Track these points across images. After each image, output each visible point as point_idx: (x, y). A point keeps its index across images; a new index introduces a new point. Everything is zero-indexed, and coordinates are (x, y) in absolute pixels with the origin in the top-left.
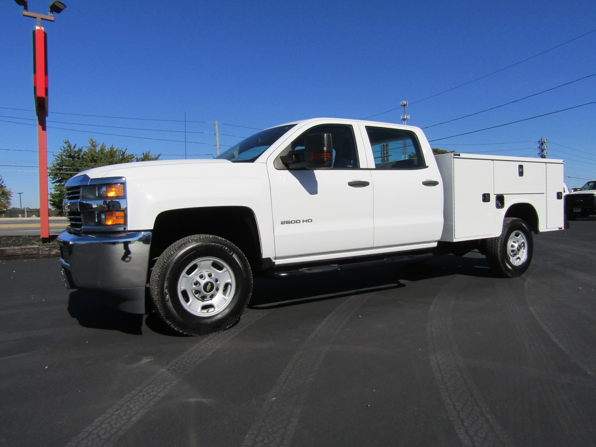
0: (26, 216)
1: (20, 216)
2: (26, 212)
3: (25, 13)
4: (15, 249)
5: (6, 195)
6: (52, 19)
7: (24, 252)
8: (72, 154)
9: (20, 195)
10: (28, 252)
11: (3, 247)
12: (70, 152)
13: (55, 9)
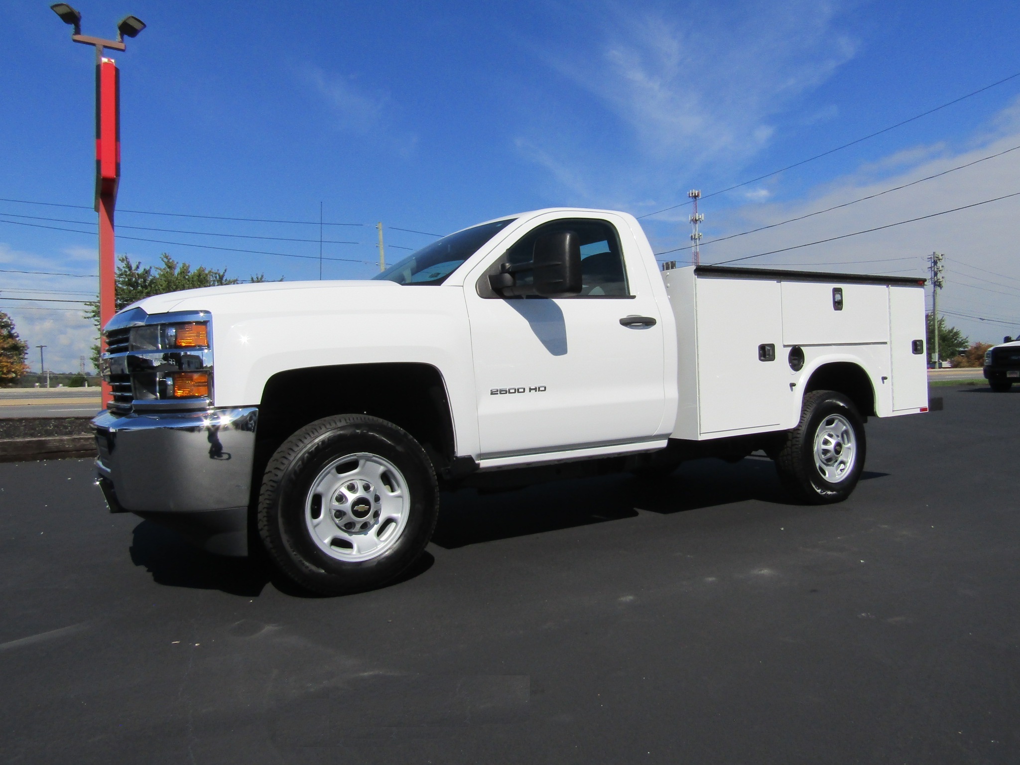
0: (48, 386)
1: (38, 386)
2: (48, 378)
3: (77, 37)
4: (62, 440)
5: (18, 349)
6: (122, 46)
7: (78, 445)
8: (134, 279)
9: (42, 349)
10: (84, 445)
11: (40, 436)
12: (129, 275)
13: (127, 30)
